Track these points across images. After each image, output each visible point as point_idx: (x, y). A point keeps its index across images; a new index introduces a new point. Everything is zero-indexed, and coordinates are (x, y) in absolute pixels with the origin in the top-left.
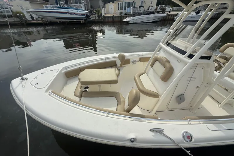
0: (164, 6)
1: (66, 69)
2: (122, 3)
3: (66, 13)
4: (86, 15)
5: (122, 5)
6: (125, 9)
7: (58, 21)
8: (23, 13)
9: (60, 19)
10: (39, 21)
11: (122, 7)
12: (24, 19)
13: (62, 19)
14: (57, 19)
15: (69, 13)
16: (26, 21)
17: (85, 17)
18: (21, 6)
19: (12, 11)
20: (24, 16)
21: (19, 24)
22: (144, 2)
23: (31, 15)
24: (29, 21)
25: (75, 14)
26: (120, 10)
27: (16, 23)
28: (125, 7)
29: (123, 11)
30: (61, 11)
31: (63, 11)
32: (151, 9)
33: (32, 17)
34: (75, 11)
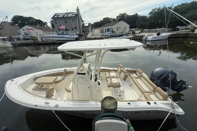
0: (134, 30)
1: (35, 76)
2: (103, 29)
3: (63, 37)
4: (75, 38)
5: (103, 30)
6: (105, 33)
7: (57, 42)
8: (37, 38)
9: (59, 41)
10: (46, 42)
11: (103, 32)
12: (37, 41)
13: (60, 41)
14: (57, 41)
15: (64, 37)
16: (38, 42)
17: (75, 39)
18: (37, 33)
19: (31, 36)
20: (37, 39)
21: (33, 44)
22: (119, 28)
23: (41, 39)
24: (40, 42)
25: (68, 38)
26: (102, 33)
27: (31, 43)
28: (105, 32)
29: (104, 34)
30: (60, 36)
31: (61, 36)
32: (125, 32)
33: (42, 40)
34: (69, 36)
